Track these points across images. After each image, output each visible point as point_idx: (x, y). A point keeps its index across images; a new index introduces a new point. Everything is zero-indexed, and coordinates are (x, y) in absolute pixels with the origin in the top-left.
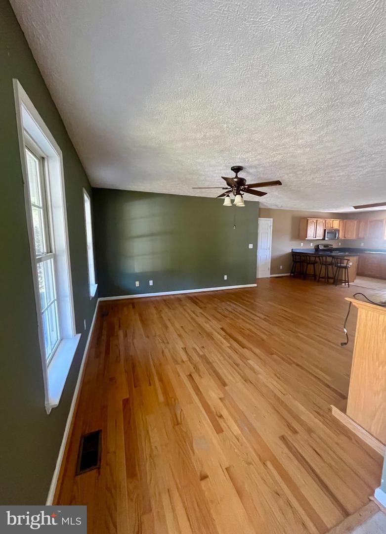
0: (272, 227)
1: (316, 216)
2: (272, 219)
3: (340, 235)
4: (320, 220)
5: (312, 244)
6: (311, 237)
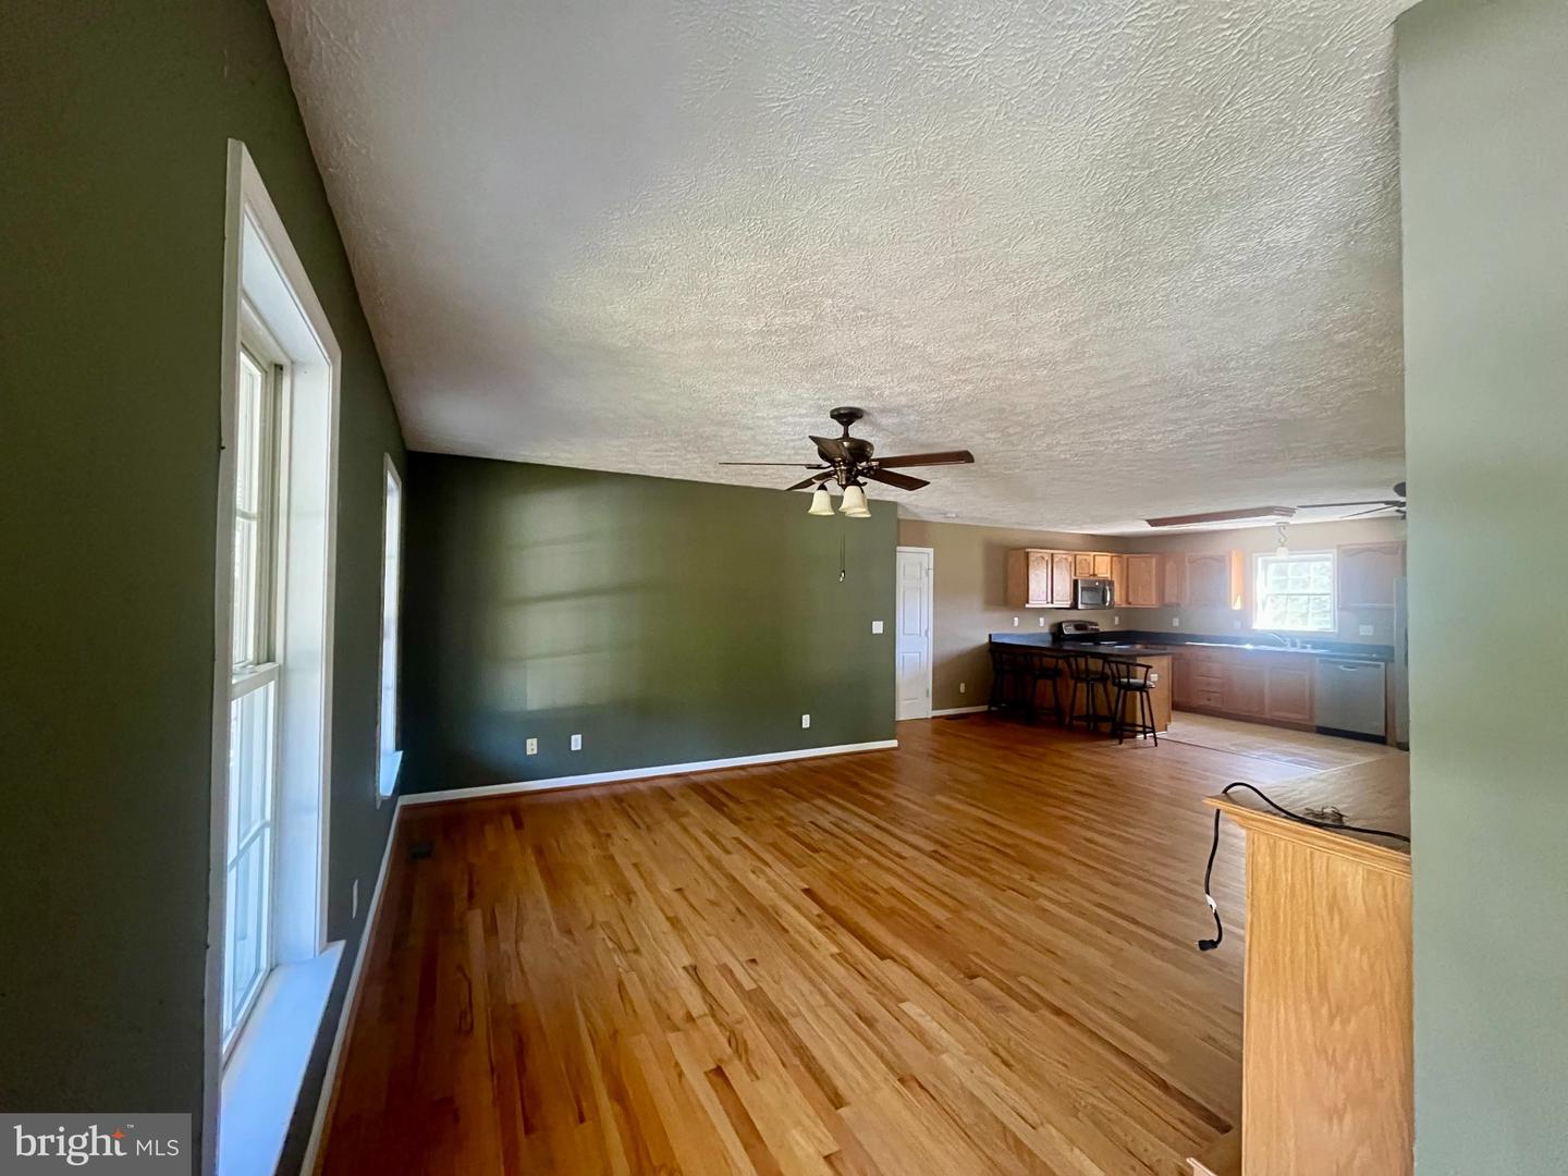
0: (931, 573)
1: (1049, 544)
2: (931, 551)
3: (1117, 596)
4: (1060, 555)
5: (1042, 620)
6: (1038, 594)
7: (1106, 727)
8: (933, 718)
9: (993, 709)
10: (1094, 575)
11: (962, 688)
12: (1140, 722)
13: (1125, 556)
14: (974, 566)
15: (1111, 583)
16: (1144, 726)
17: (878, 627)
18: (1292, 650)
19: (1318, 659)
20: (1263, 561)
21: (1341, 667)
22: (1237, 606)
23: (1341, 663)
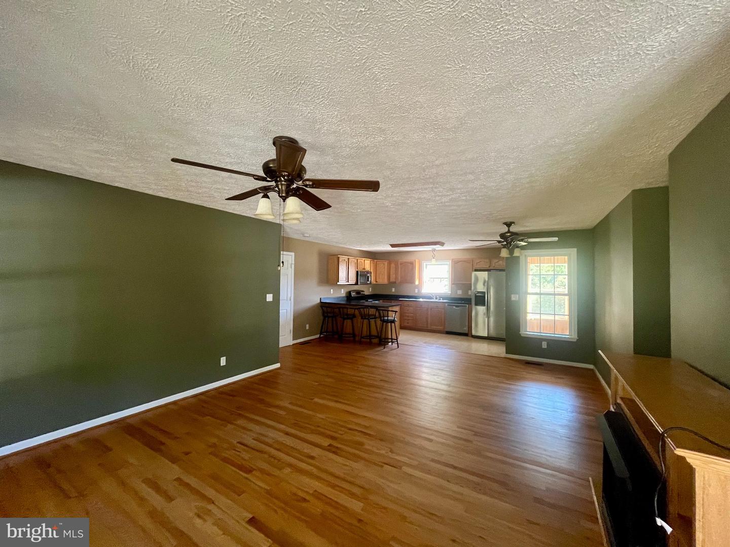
0: (293, 266)
1: (347, 254)
2: (293, 254)
3: (372, 279)
4: (352, 259)
5: (342, 290)
6: (342, 281)
7: (375, 341)
8: (293, 345)
9: (322, 336)
10: (364, 269)
11: (307, 327)
12: (390, 337)
13: (375, 260)
14: (313, 263)
15: (370, 273)
16: (392, 339)
17: (269, 298)
18: (437, 300)
19: (446, 304)
20: (426, 265)
21: (454, 307)
22: (417, 283)
23: (454, 306)
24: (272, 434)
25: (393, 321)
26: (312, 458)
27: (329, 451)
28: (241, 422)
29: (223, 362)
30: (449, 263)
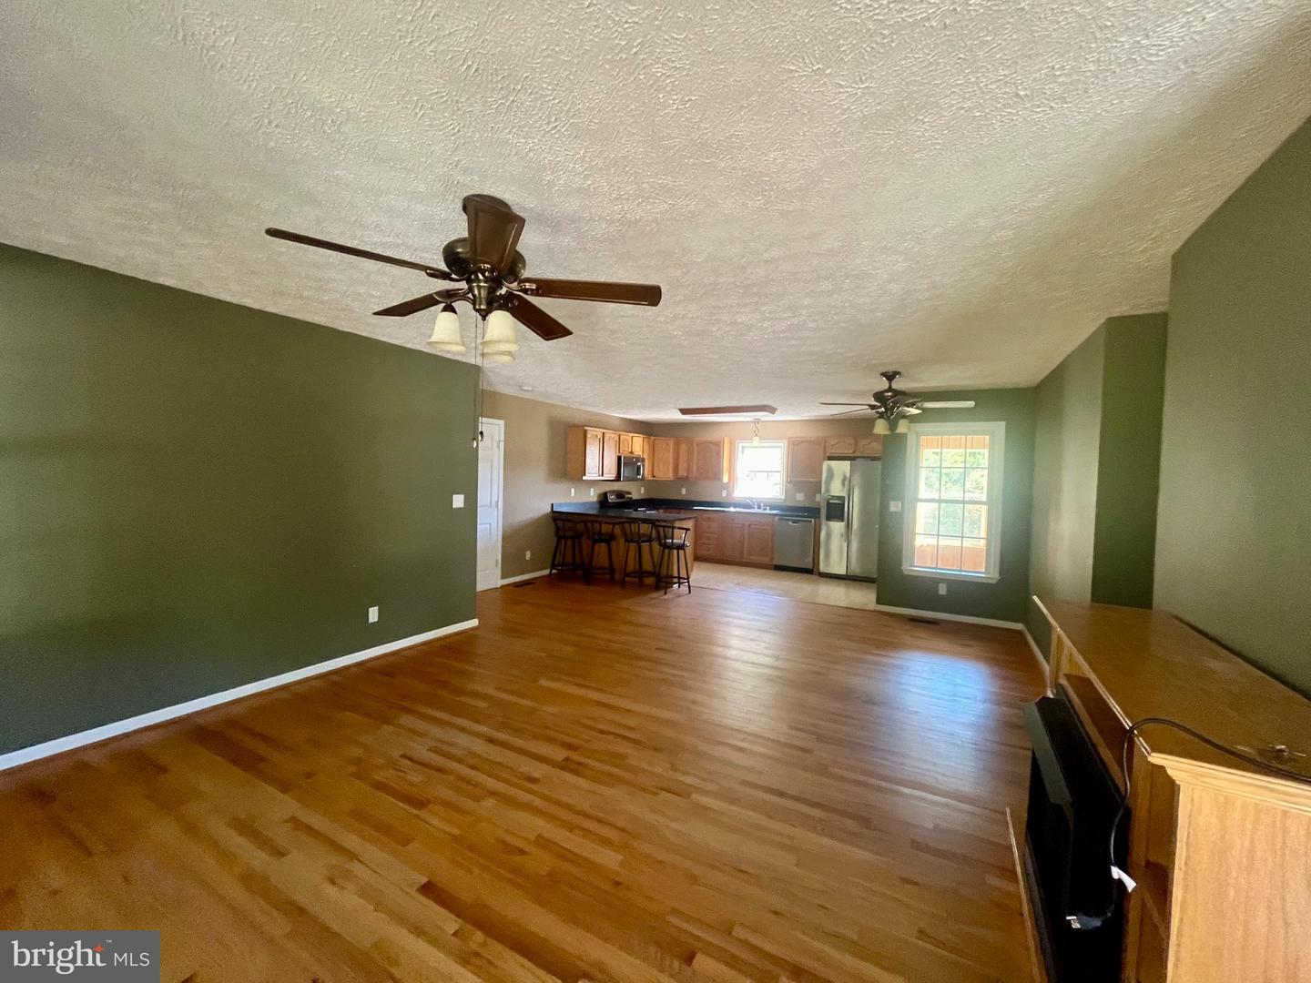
0: (502, 444)
1: (601, 424)
2: (502, 422)
3: (646, 471)
4: (609, 433)
5: (592, 490)
6: (592, 473)
7: (650, 581)
8: (502, 586)
9: (554, 571)
10: (631, 453)
11: (528, 555)
12: (676, 575)
13: (653, 438)
14: (539, 440)
15: (643, 460)
16: (679, 578)
17: (458, 501)
18: (760, 511)
19: (777, 518)
20: (743, 447)
21: (790, 523)
22: (725, 479)
23: (789, 520)
24: (464, 740)
25: (681, 547)
26: (534, 780)
27: (563, 768)
28: (407, 720)
29: (373, 614)
30: (783, 445)
